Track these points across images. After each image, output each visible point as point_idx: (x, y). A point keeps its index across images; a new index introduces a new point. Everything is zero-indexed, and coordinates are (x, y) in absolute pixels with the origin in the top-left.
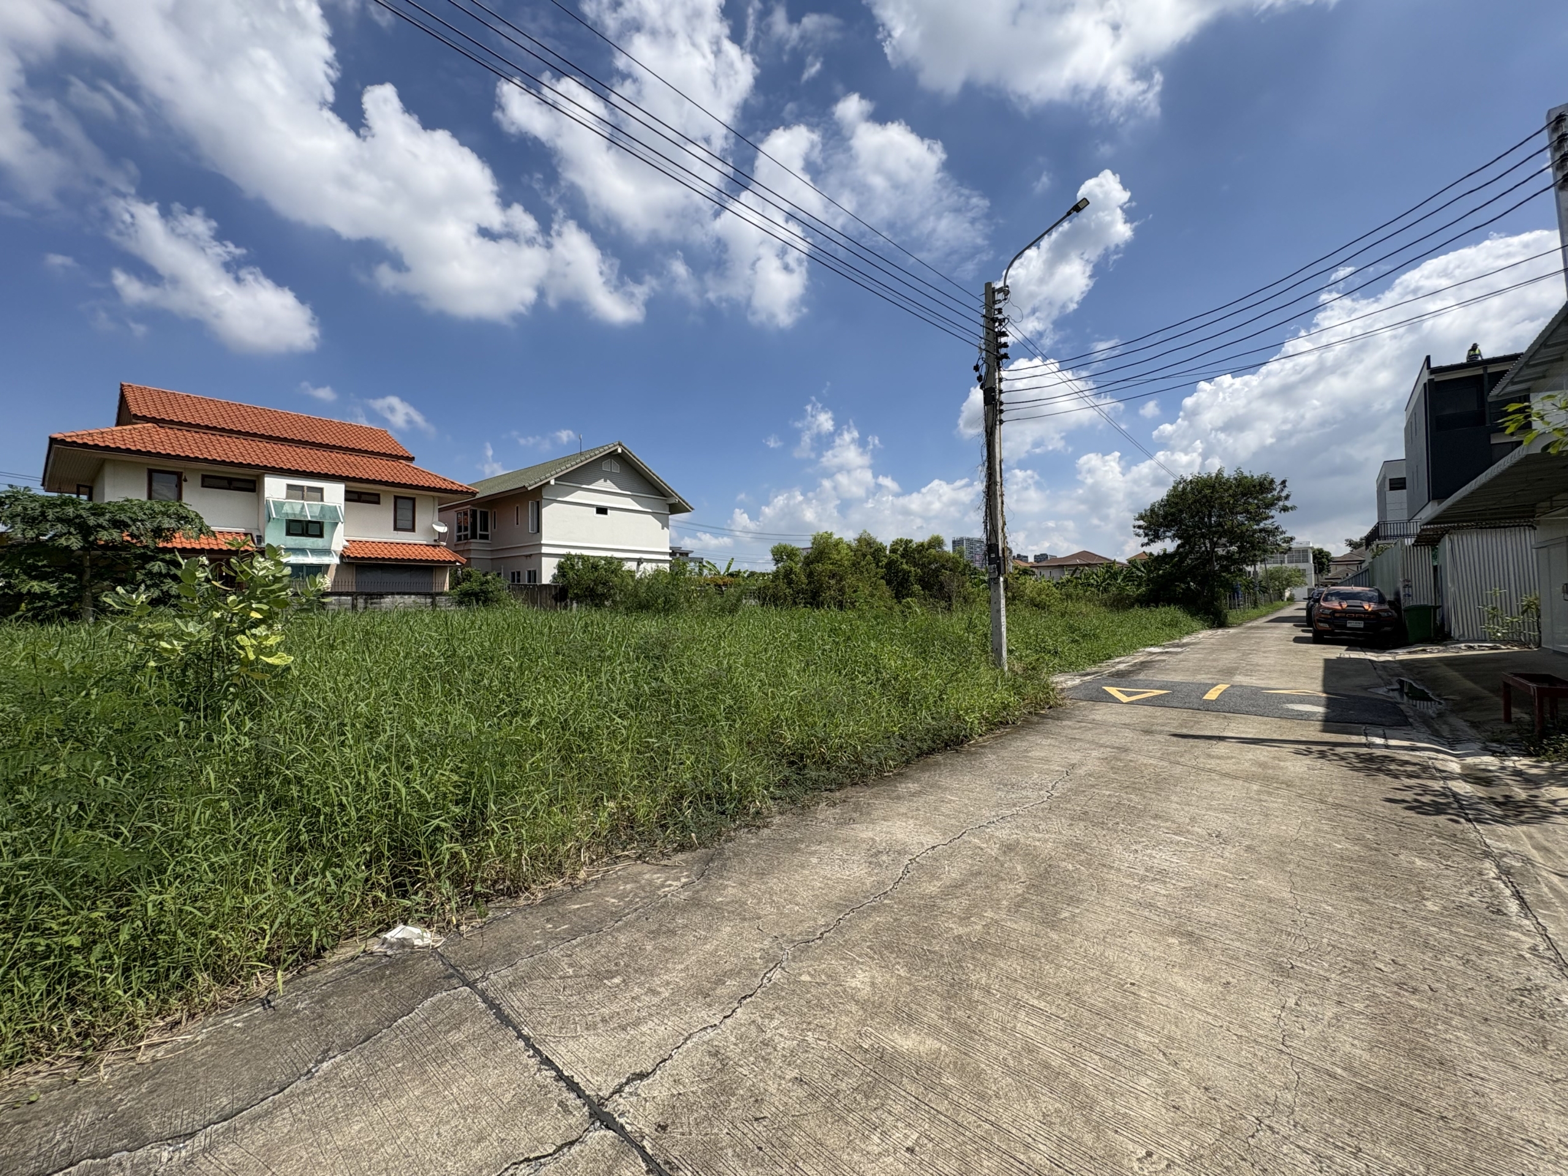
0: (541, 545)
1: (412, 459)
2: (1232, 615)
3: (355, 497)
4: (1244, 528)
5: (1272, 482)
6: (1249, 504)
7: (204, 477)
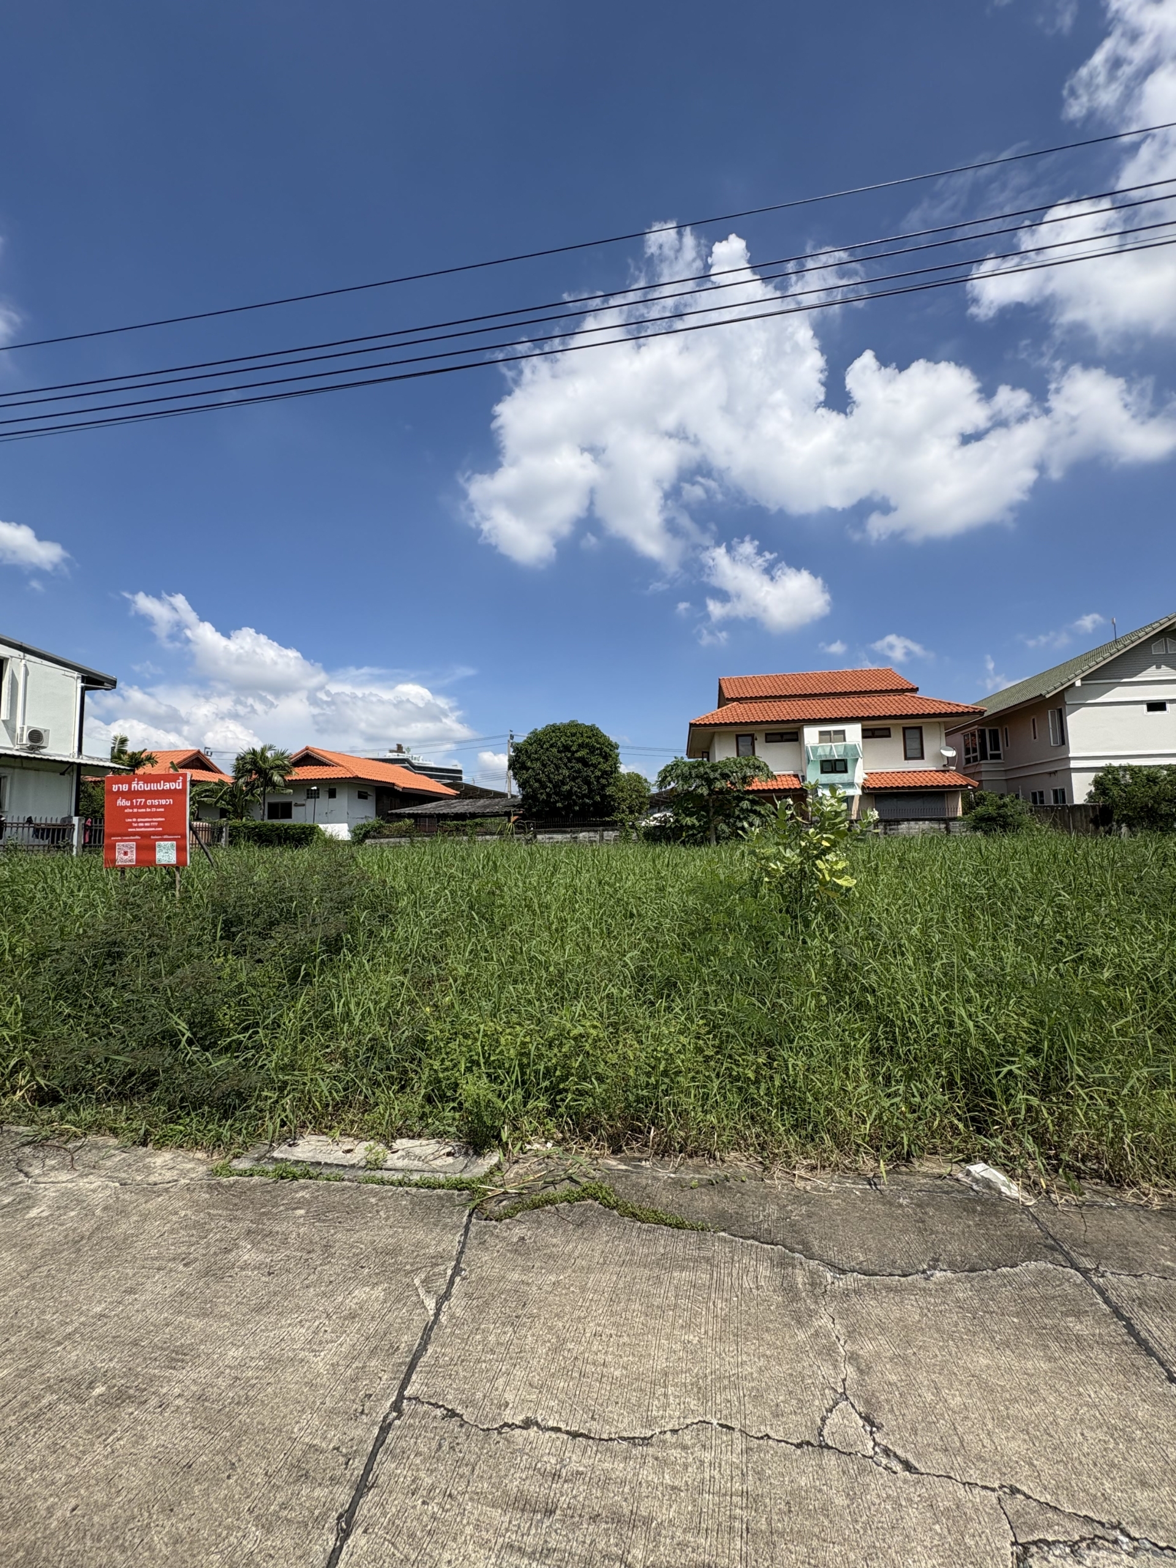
0: (1069, 759)
1: (915, 690)
3: (870, 734)
7: (767, 735)
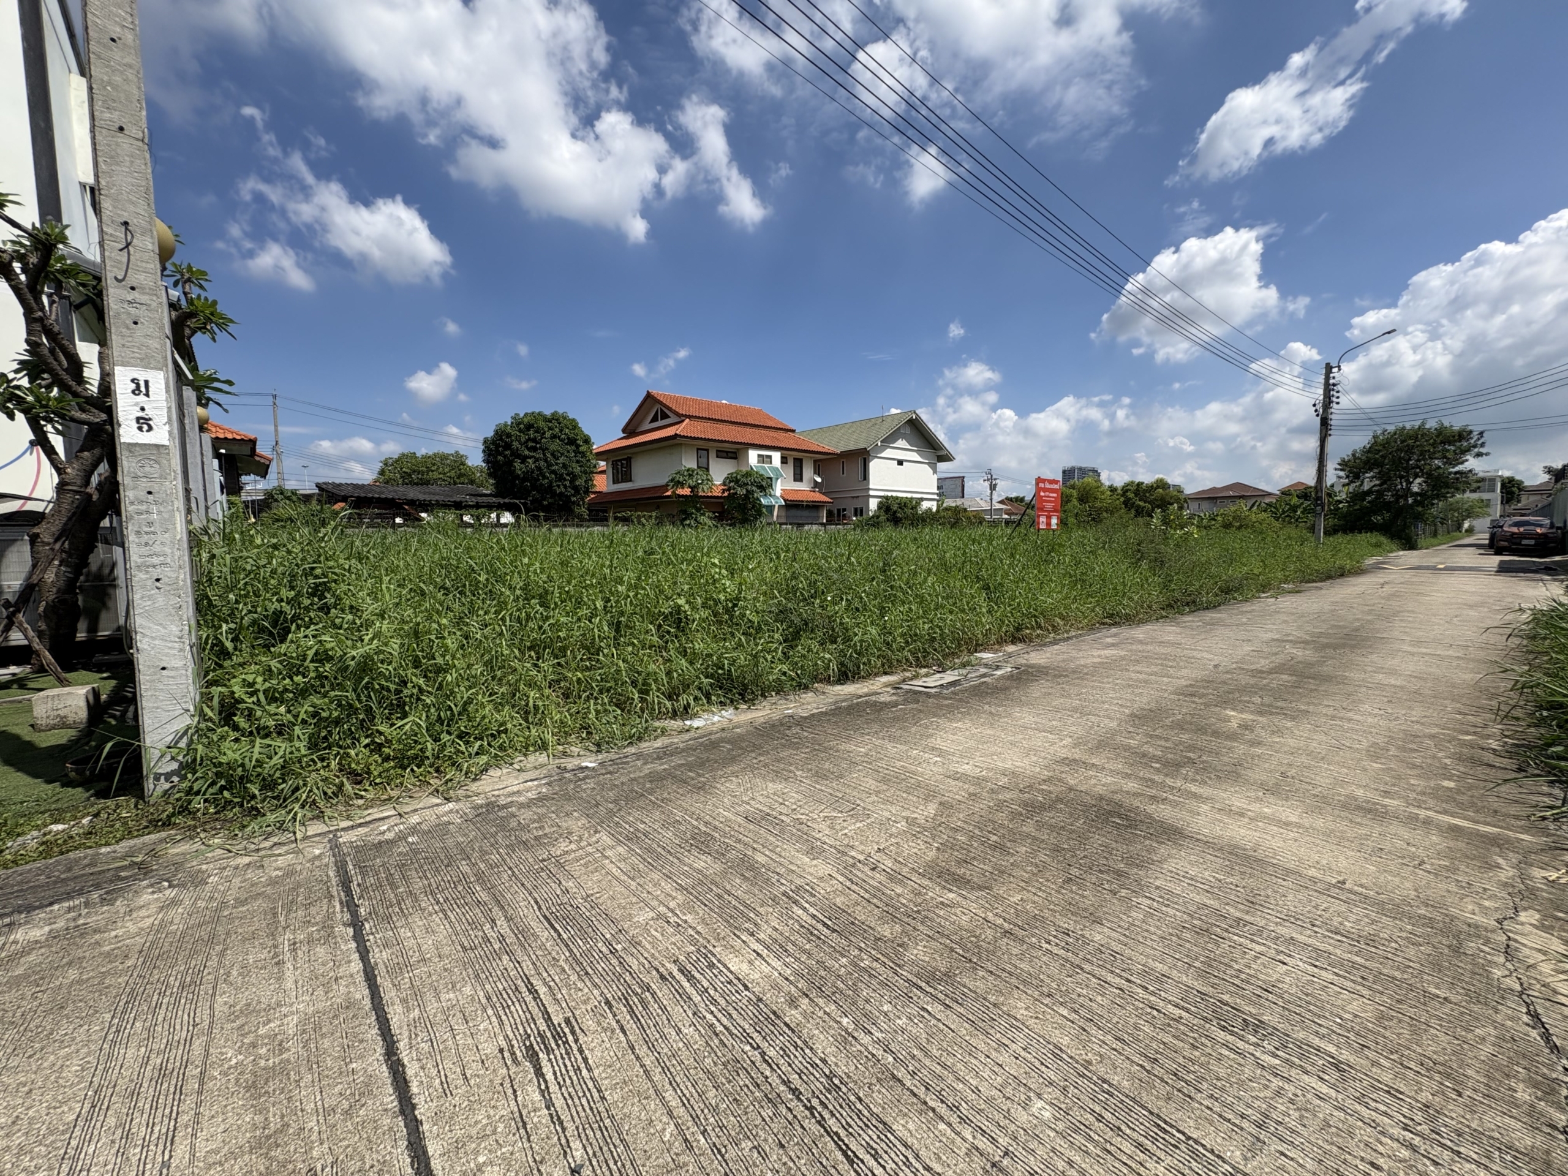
0: (869, 489)
1: (793, 431)
2: (1421, 542)
4: (1441, 471)
5: (1471, 432)
6: (1448, 451)
7: (718, 451)
